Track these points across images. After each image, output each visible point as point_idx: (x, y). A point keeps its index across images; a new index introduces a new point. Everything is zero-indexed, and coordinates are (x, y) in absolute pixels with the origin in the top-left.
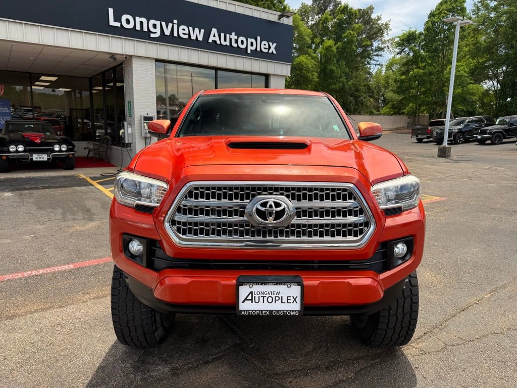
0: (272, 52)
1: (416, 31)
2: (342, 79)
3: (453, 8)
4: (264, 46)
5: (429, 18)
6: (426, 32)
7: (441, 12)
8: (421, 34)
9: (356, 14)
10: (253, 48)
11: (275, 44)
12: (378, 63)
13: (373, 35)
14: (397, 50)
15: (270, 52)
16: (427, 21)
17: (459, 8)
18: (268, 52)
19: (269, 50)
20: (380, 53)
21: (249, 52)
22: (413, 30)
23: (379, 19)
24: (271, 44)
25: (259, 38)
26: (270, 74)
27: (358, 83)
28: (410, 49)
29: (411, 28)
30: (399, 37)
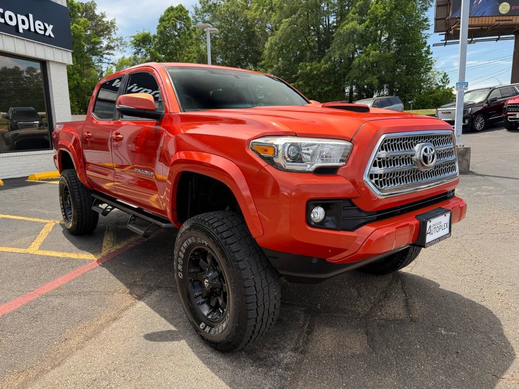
0: (50, 35)
1: (149, 34)
2: (75, 76)
3: (180, 16)
4: (39, 26)
5: (160, 22)
6: (159, 36)
7: (170, 18)
8: (155, 37)
9: (78, 7)
10: (26, 27)
11: (51, 26)
12: (111, 62)
13: (100, 32)
14: (134, 50)
15: (47, 34)
16: (159, 25)
17: (185, 17)
18: (44, 35)
19: (45, 32)
20: (111, 52)
21: (21, 31)
22: (147, 32)
23: (103, 16)
24: (46, 25)
25: (31, 16)
26: (49, 61)
27: (92, 81)
28: (147, 50)
29: (144, 30)
30: (134, 37)
